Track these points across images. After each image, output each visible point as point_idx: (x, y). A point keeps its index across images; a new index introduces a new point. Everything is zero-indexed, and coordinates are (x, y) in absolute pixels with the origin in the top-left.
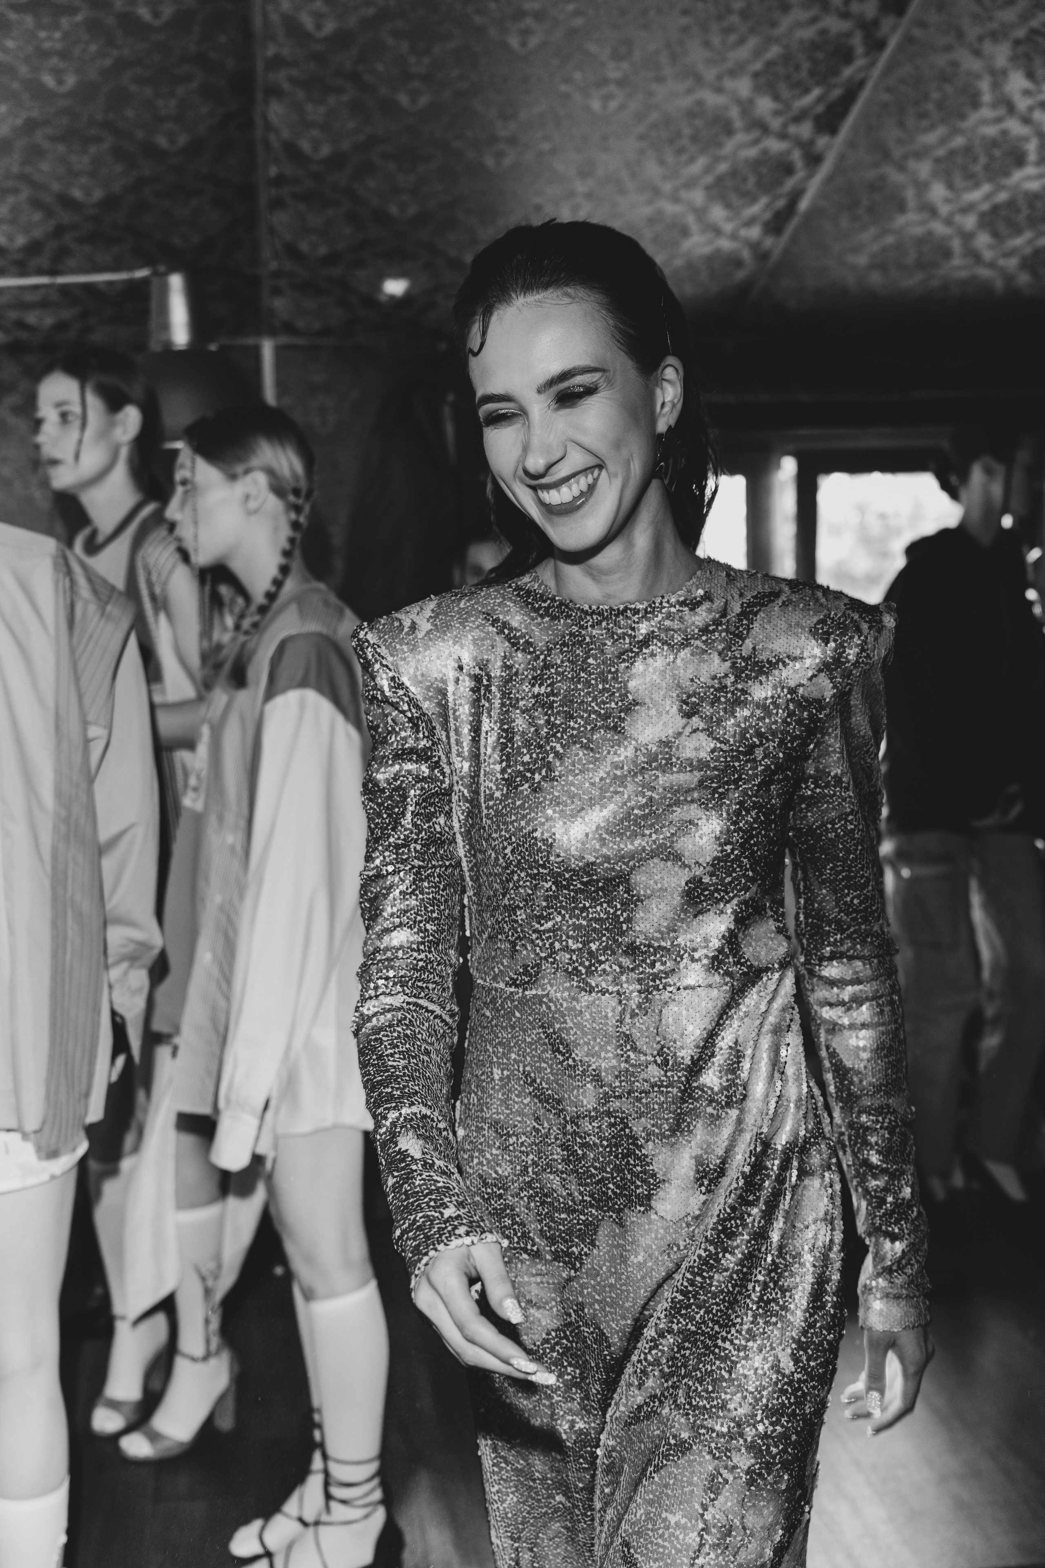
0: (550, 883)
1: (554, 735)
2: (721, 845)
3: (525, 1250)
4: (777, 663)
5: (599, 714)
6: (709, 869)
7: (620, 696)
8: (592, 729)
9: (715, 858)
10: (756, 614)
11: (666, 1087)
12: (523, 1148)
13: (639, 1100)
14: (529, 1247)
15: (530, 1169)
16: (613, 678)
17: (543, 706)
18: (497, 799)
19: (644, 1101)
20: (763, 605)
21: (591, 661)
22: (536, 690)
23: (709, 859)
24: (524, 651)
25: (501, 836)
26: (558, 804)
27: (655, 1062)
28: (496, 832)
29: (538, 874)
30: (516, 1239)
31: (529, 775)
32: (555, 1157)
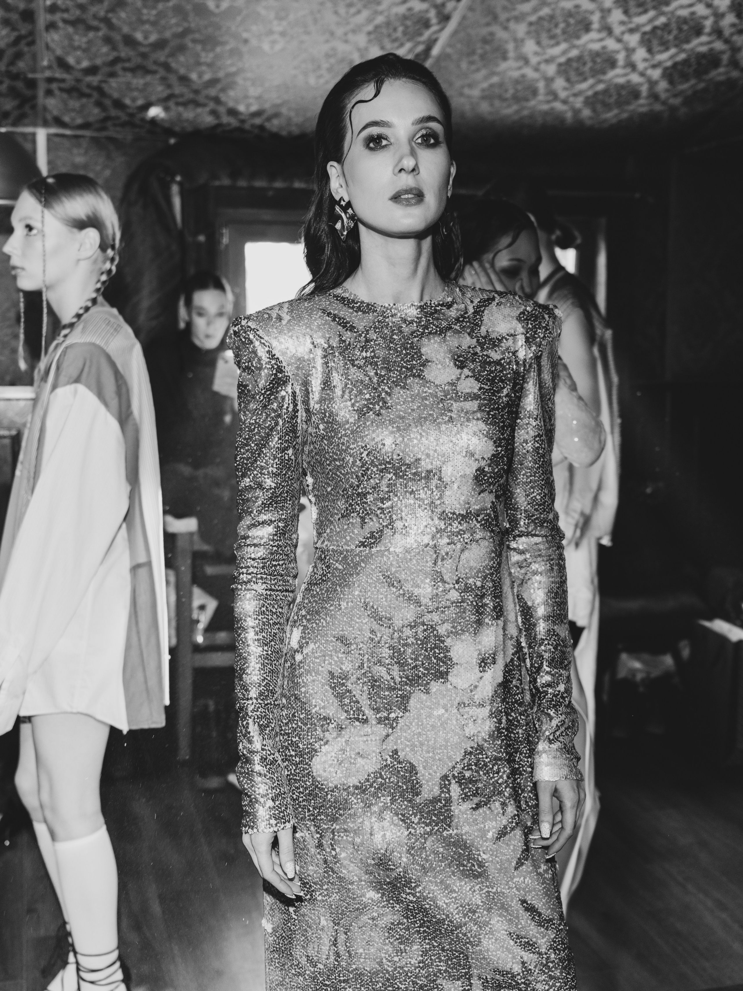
0: (392, 474)
1: (382, 382)
2: (496, 447)
3: (358, 719)
4: (502, 339)
5: (407, 368)
6: (489, 462)
7: (418, 357)
8: (405, 377)
9: (493, 455)
10: (483, 312)
11: (460, 603)
12: (361, 652)
13: (443, 612)
14: (360, 717)
15: (365, 665)
16: (411, 347)
17: (371, 364)
18: (352, 423)
19: (446, 613)
20: (486, 306)
21: (395, 337)
22: (364, 354)
23: (489, 456)
24: (351, 330)
25: (358, 446)
26: (394, 423)
27: (454, 588)
28: (353, 444)
29: (385, 469)
30: (352, 712)
31: (371, 406)
32: (384, 655)
